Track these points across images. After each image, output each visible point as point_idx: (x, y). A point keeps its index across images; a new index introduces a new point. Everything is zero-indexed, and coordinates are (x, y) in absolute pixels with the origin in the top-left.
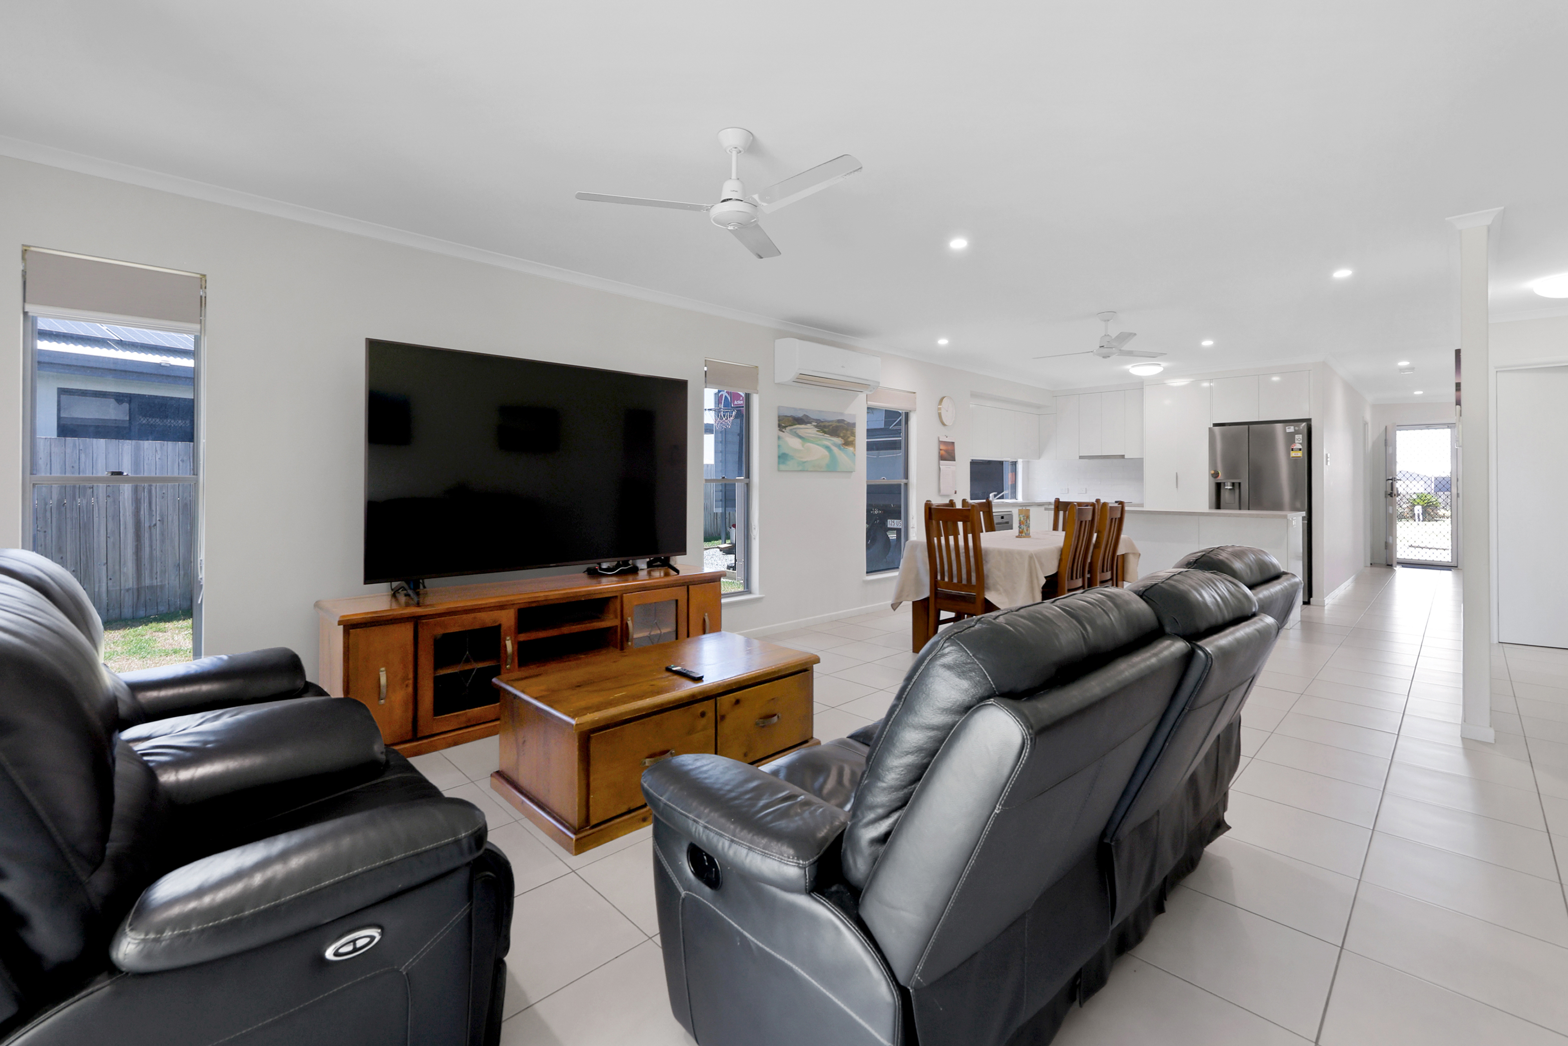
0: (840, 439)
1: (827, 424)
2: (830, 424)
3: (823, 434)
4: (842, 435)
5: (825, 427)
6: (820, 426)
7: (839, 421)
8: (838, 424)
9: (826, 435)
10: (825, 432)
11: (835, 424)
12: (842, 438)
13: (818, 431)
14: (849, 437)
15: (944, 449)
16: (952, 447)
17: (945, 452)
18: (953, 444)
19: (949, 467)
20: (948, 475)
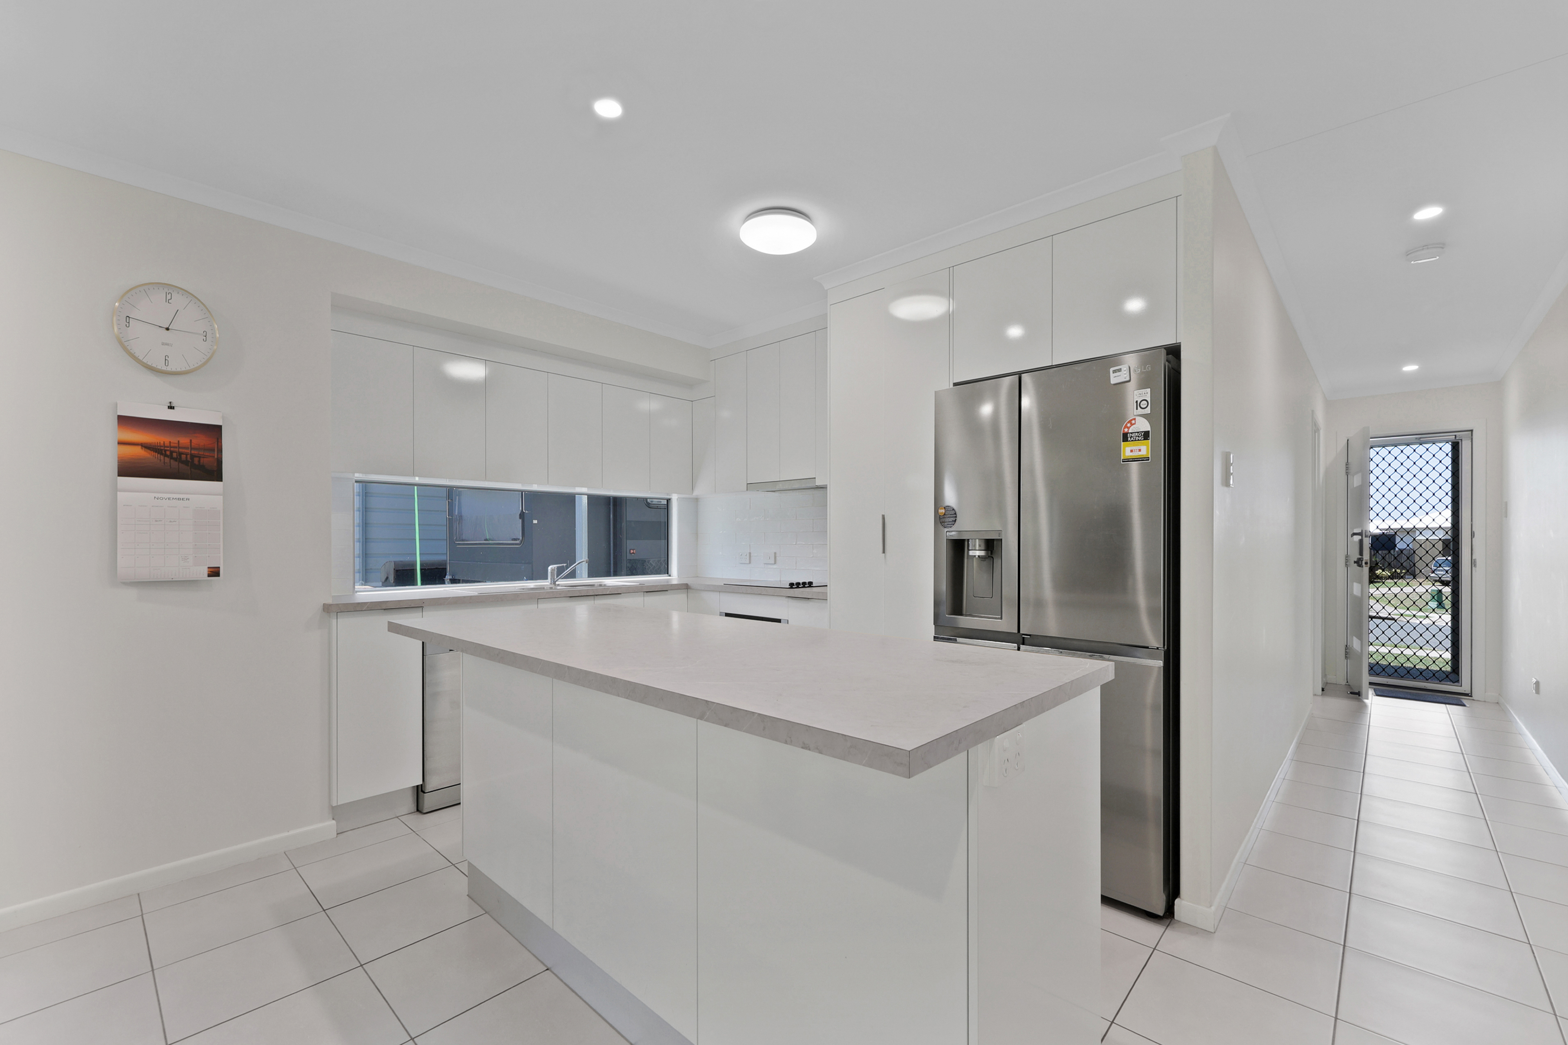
15: (145, 443)
16: (200, 440)
17: (149, 451)
18: (215, 431)
19: (181, 496)
20: (175, 522)
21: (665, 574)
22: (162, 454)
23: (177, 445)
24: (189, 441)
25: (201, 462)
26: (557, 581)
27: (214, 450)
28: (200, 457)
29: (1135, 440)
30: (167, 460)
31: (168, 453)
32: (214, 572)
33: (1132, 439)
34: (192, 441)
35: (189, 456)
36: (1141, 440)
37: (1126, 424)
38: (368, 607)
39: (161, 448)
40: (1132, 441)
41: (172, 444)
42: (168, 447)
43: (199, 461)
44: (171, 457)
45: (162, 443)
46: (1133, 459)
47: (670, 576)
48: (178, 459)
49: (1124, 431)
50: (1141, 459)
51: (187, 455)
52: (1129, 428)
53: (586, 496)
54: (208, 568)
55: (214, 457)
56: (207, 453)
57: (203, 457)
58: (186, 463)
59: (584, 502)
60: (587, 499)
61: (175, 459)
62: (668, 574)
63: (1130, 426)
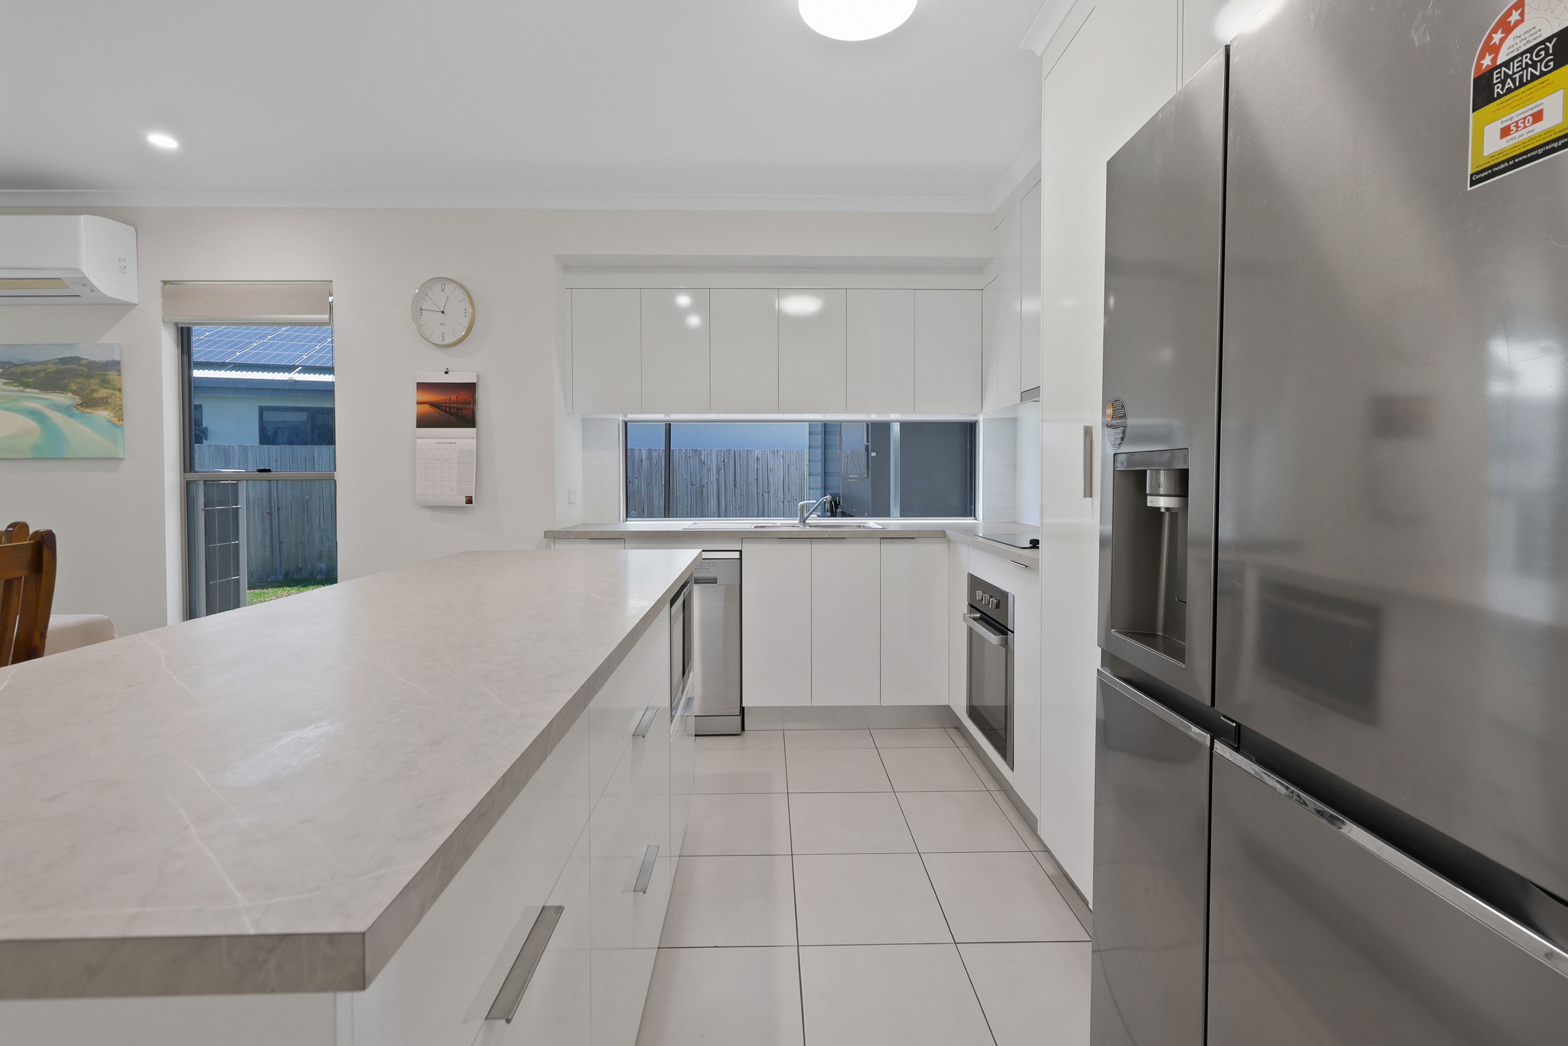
0: (70, 394)
1: (31, 369)
2: (38, 368)
3: (22, 388)
4: (74, 388)
5: (25, 374)
6: (13, 374)
7: (63, 361)
8: (61, 367)
9: (28, 390)
10: (27, 385)
11: (52, 368)
12: (74, 392)
13: (5, 384)
14: (94, 391)
15: (431, 402)
16: (463, 396)
17: (433, 408)
18: (470, 388)
19: (451, 441)
20: (447, 460)
21: (971, 516)
22: (440, 409)
23: (448, 401)
24: (456, 397)
25: (463, 413)
26: (806, 519)
27: (471, 403)
28: (462, 410)
29: (1522, 84)
30: (443, 413)
31: (444, 408)
32: (469, 501)
33: (1509, 84)
34: (458, 397)
35: (455, 409)
36: (1543, 74)
37: (1490, 38)
38: (575, 536)
39: (443, 405)
40: (1510, 91)
41: (446, 401)
42: (443, 403)
43: (462, 413)
44: (445, 411)
45: (441, 400)
46: (1508, 160)
47: (976, 520)
48: (450, 413)
49: (1479, 65)
50: (1540, 151)
51: (454, 408)
52: (1495, 50)
53: (899, 423)
54: (466, 497)
55: (471, 408)
56: (466, 406)
57: (465, 410)
58: (453, 414)
59: (896, 430)
60: (899, 427)
61: (448, 412)
62: (975, 517)
63: (1502, 40)
